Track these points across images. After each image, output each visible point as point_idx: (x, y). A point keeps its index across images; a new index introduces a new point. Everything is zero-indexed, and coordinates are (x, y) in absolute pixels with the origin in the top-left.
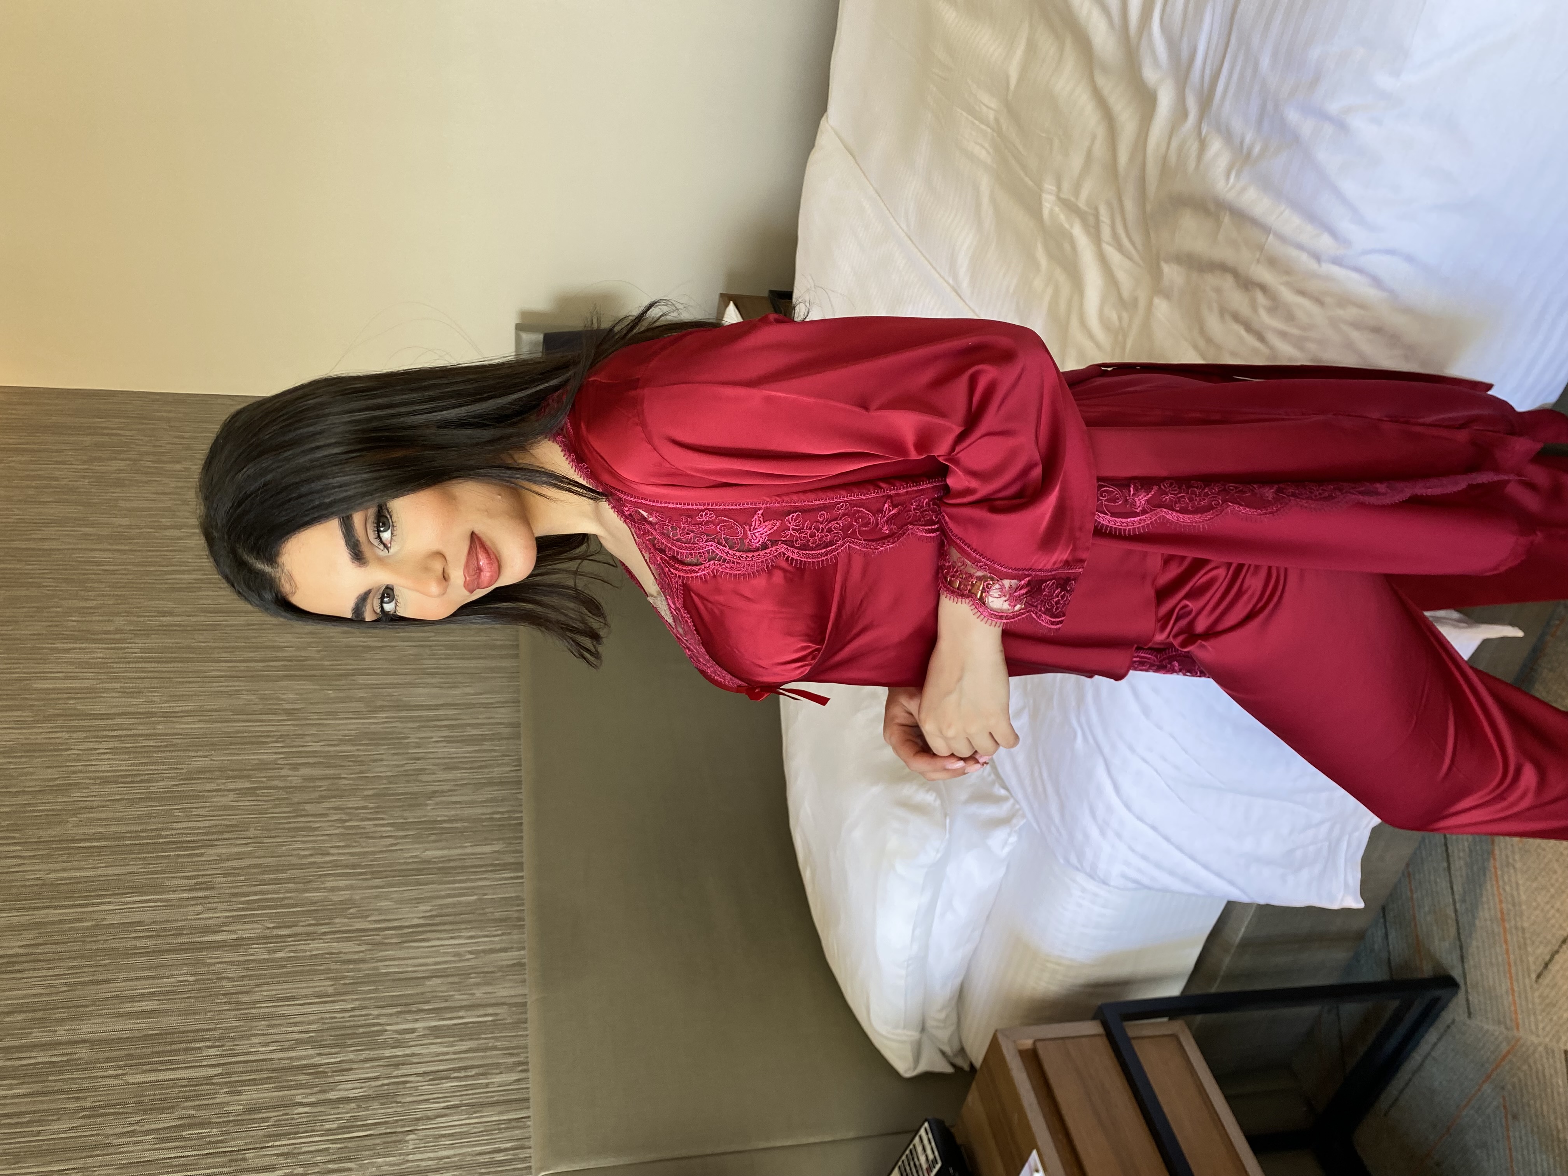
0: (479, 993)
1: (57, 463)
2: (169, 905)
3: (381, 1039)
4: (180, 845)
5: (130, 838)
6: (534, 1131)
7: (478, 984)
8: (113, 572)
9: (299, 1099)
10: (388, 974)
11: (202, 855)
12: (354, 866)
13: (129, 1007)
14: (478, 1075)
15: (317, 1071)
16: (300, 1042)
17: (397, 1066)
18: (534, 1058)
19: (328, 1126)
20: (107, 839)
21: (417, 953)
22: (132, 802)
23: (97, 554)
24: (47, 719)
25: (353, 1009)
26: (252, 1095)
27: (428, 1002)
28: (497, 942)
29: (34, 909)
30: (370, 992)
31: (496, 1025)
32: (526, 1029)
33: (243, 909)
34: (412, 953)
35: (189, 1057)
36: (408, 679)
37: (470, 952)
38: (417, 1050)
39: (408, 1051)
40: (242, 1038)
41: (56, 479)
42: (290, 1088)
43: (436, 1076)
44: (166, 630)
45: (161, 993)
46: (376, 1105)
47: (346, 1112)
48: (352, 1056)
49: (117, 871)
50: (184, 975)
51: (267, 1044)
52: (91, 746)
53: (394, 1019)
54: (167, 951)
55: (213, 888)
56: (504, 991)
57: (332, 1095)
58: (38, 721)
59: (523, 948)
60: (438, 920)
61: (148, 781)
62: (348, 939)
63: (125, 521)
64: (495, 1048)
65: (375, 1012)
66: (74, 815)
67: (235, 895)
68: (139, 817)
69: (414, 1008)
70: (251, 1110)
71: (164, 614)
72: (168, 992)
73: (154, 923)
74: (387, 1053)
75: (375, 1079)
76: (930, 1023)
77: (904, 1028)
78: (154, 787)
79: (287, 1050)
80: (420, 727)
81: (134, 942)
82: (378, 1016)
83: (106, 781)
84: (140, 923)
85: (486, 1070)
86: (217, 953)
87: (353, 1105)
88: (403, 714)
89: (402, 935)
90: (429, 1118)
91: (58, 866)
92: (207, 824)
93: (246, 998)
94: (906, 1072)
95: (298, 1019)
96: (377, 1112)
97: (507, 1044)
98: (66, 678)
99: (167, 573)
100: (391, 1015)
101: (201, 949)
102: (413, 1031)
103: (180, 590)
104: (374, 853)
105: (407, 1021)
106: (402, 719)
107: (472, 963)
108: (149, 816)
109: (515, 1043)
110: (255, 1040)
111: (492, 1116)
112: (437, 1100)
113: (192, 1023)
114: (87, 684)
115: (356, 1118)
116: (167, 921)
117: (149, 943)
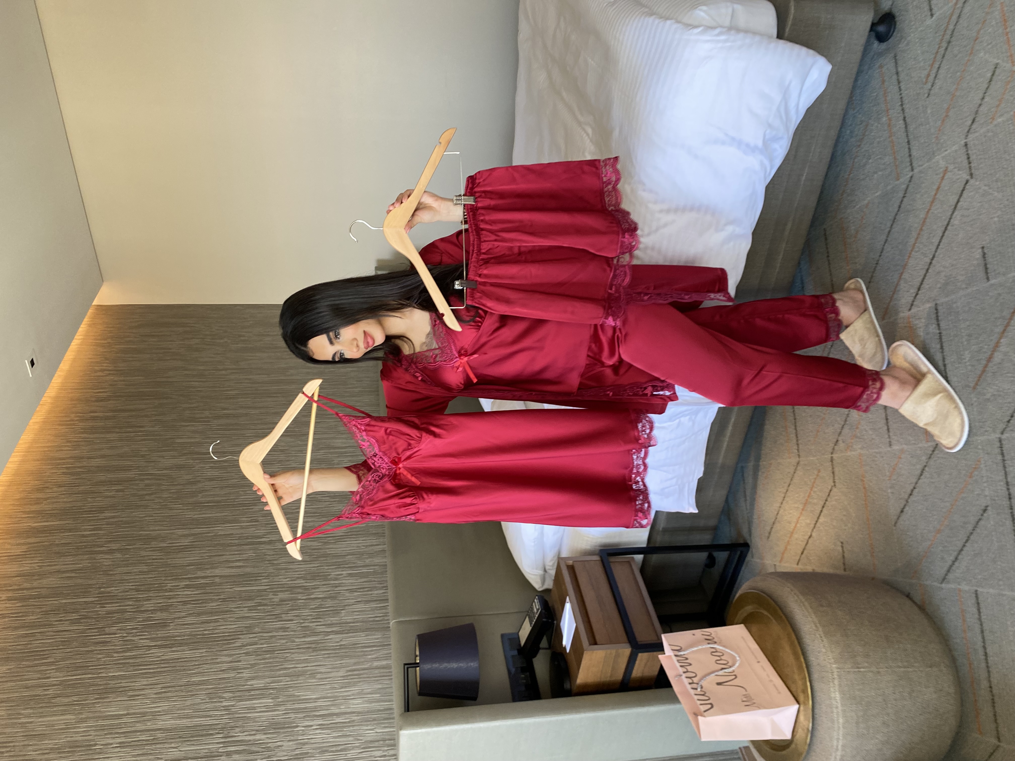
0: (368, 561)
1: (171, 341)
2: (242, 528)
3: (329, 577)
4: (244, 505)
5: (224, 502)
6: (390, 609)
7: (367, 558)
8: (201, 391)
9: (299, 598)
10: (330, 554)
11: (252, 509)
12: (314, 513)
13: (232, 565)
14: (368, 591)
15: (306, 588)
16: (298, 578)
17: (336, 587)
18: (390, 584)
19: (311, 607)
20: (214, 502)
21: (343, 546)
22: (222, 488)
23: (193, 383)
24: (184, 454)
25: (318, 567)
26: (282, 596)
27: (347, 564)
28: (374, 542)
29: (191, 529)
30: (324, 560)
31: (375, 573)
32: (386, 574)
33: (271, 530)
34: (340, 546)
35: (257, 582)
36: (332, 436)
37: (363, 546)
38: (344, 581)
39: (340, 582)
40: (276, 576)
41: (170, 349)
42: (296, 594)
43: (351, 591)
44: (228, 416)
45: (243, 560)
46: (329, 600)
47: (317, 602)
48: (318, 583)
49: (220, 515)
50: (251, 554)
51: (286, 578)
52: (202, 465)
53: (334, 570)
54: (244, 545)
55: (258, 521)
56: (377, 560)
57: (312, 596)
58: (180, 456)
59: (385, 545)
60: (349, 534)
61: (228, 480)
62: (314, 541)
63: (201, 368)
64: (375, 581)
65: (327, 568)
66: (200, 493)
67: (267, 524)
68: (226, 494)
69: (342, 566)
70: (282, 600)
71: (225, 409)
72: (246, 560)
73: (237, 534)
74: (332, 582)
75: (328, 591)
76: (547, 568)
77: (536, 569)
78: (230, 482)
79: (295, 580)
80: (338, 456)
81: (230, 541)
82: (328, 569)
83: (211, 480)
84: (232, 534)
85: (371, 589)
86: (263, 546)
87: (320, 600)
88: (331, 451)
89: (335, 539)
90: (349, 605)
91: (197, 513)
92: (253, 497)
93: (275, 562)
94: (539, 588)
95: (297, 570)
96: (329, 603)
97: (379, 580)
98: (189, 438)
99: (224, 391)
100: (333, 569)
101: (256, 544)
102: (342, 574)
103: (230, 398)
104: (322, 508)
105: (339, 571)
106: (331, 453)
107: (365, 550)
108: (230, 493)
109: (383, 579)
110: (281, 577)
111: (374, 605)
112: (352, 599)
113: (256, 570)
114: (197, 440)
115: (321, 605)
116: (242, 534)
117: (236, 541)
